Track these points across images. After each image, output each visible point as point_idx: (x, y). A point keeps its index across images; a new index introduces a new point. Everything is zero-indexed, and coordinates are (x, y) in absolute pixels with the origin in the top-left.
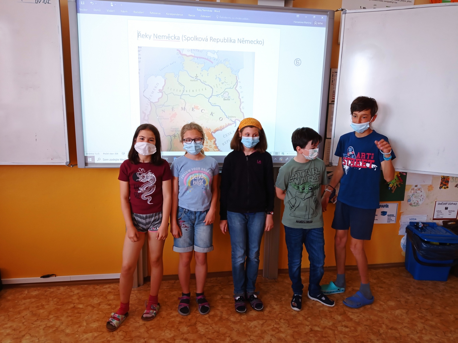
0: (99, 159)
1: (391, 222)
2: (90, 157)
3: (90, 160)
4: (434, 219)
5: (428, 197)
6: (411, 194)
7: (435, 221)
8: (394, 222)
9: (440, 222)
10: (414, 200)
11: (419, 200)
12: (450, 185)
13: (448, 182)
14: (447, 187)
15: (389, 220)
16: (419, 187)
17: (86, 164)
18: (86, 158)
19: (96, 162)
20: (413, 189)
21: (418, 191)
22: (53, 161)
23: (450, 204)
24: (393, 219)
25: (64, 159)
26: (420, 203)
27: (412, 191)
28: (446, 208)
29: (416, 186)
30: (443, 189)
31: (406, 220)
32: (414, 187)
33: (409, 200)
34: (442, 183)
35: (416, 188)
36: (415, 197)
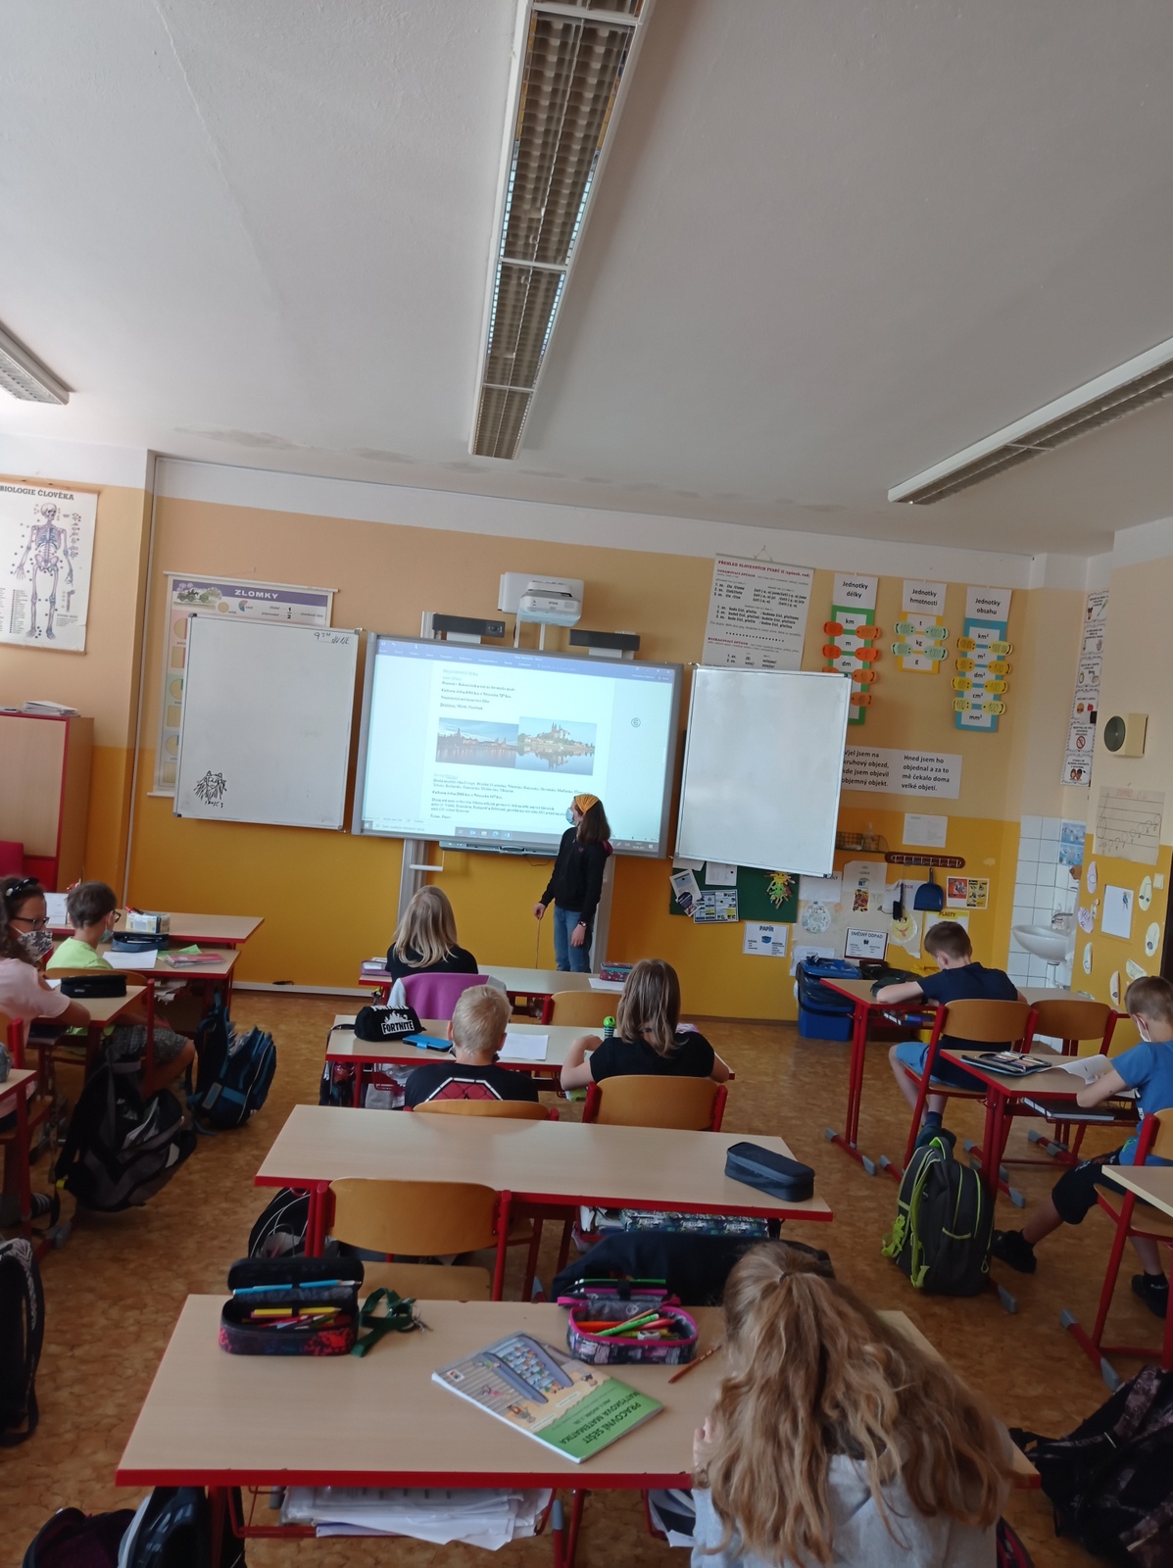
0: (378, 826)
1: (778, 955)
2: (368, 822)
3: (367, 826)
4: (846, 957)
5: (834, 920)
6: (807, 914)
7: (847, 960)
8: (782, 955)
9: (857, 963)
10: (812, 923)
11: (821, 925)
12: (869, 906)
13: (867, 901)
14: (866, 909)
15: (775, 951)
16: (820, 904)
17: (362, 830)
18: (363, 823)
19: (374, 828)
20: (811, 907)
21: (819, 911)
22: (323, 824)
23: (871, 935)
24: (782, 949)
25: (337, 822)
26: (823, 929)
27: (810, 910)
28: (866, 942)
29: (816, 903)
30: (858, 911)
31: (801, 954)
32: (811, 904)
33: (805, 924)
34: (856, 902)
35: (815, 906)
36: (815, 920)
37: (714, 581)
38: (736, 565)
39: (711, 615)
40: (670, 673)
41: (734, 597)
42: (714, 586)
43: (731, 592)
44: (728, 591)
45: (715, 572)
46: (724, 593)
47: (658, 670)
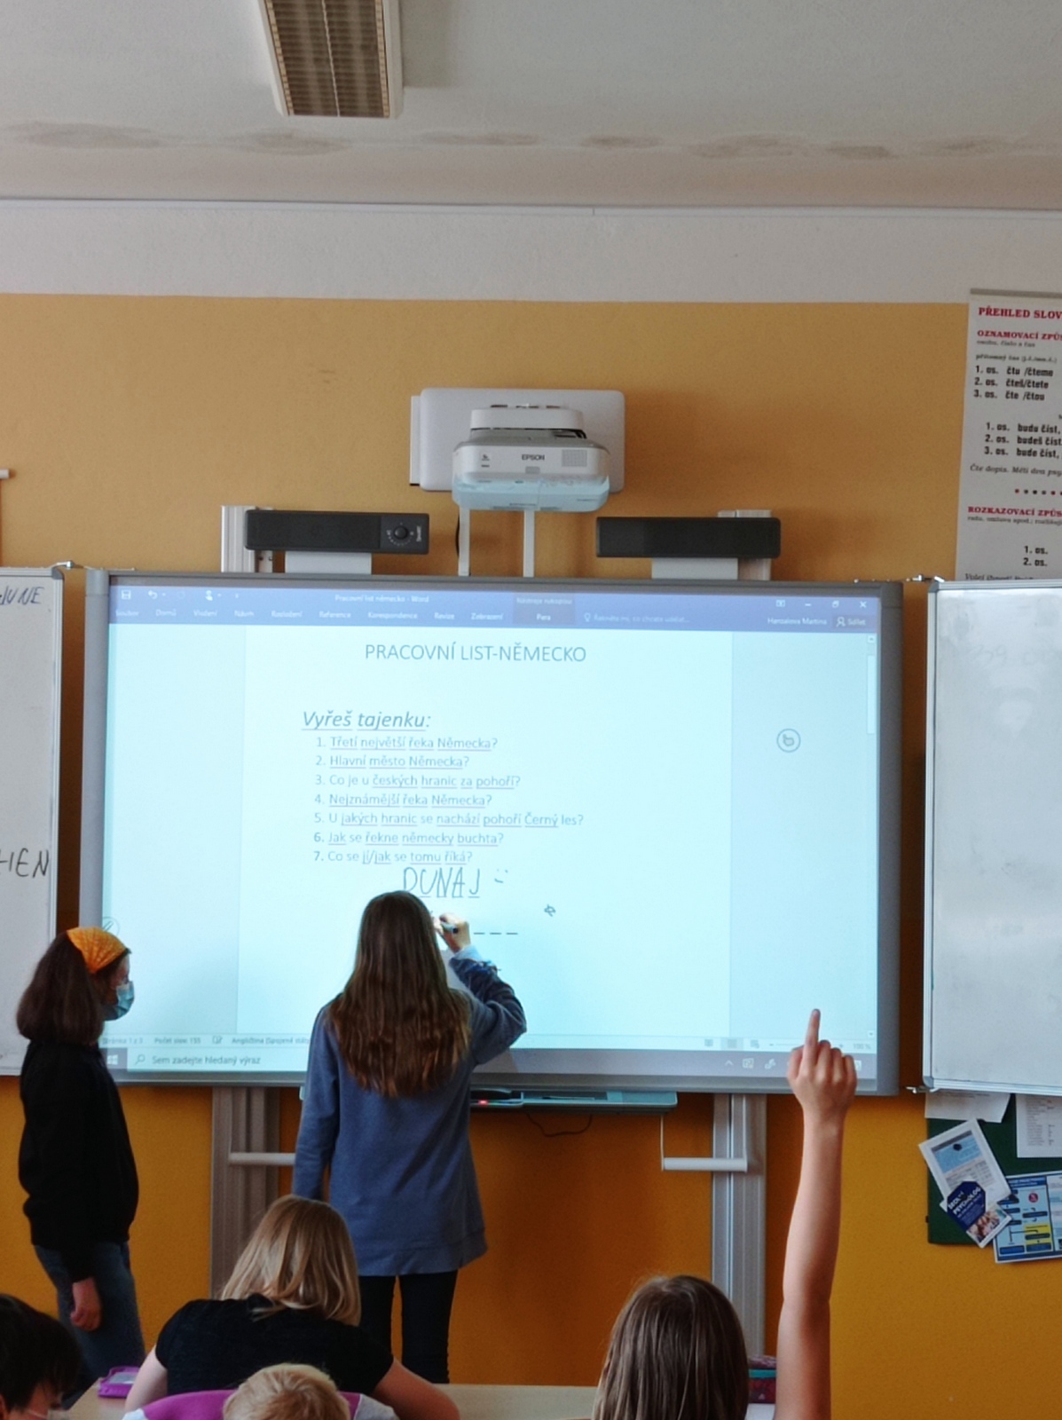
37: (971, 362)
38: (1026, 314)
39: (972, 449)
40: (869, 606)
41: (1028, 396)
42: (971, 374)
43: (1020, 384)
44: (1009, 383)
45: (972, 337)
46: (1000, 389)
47: (836, 602)
